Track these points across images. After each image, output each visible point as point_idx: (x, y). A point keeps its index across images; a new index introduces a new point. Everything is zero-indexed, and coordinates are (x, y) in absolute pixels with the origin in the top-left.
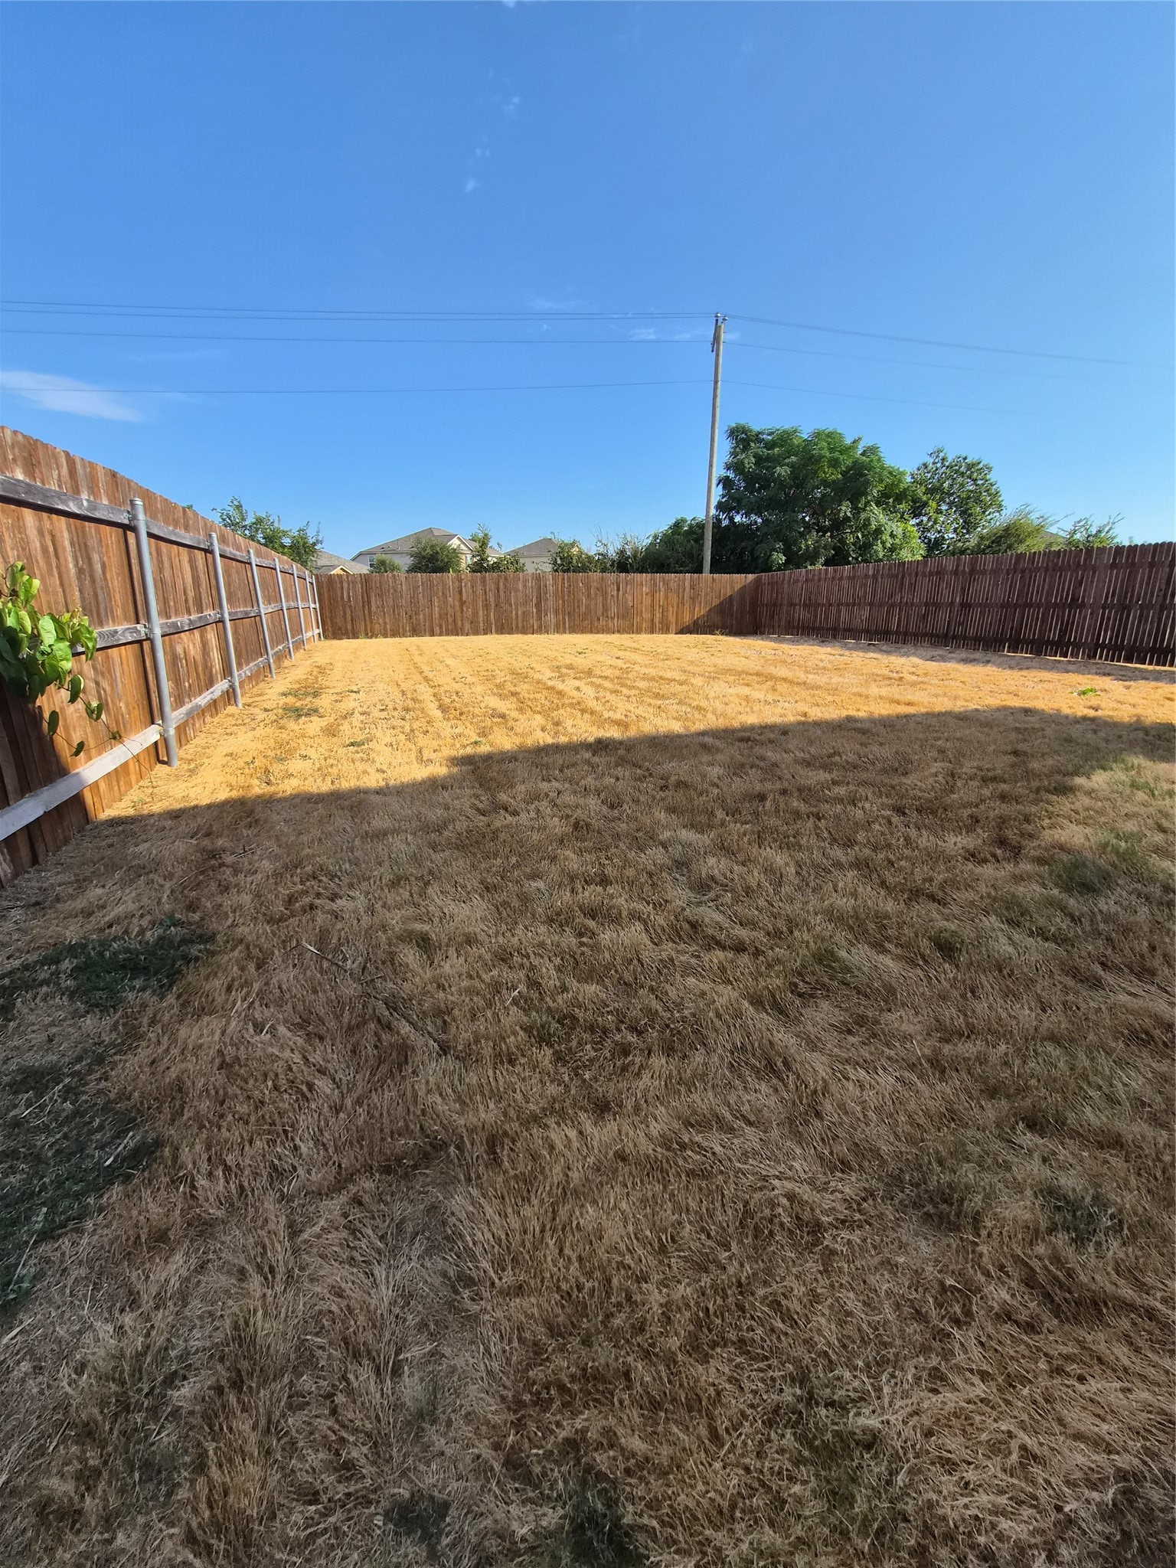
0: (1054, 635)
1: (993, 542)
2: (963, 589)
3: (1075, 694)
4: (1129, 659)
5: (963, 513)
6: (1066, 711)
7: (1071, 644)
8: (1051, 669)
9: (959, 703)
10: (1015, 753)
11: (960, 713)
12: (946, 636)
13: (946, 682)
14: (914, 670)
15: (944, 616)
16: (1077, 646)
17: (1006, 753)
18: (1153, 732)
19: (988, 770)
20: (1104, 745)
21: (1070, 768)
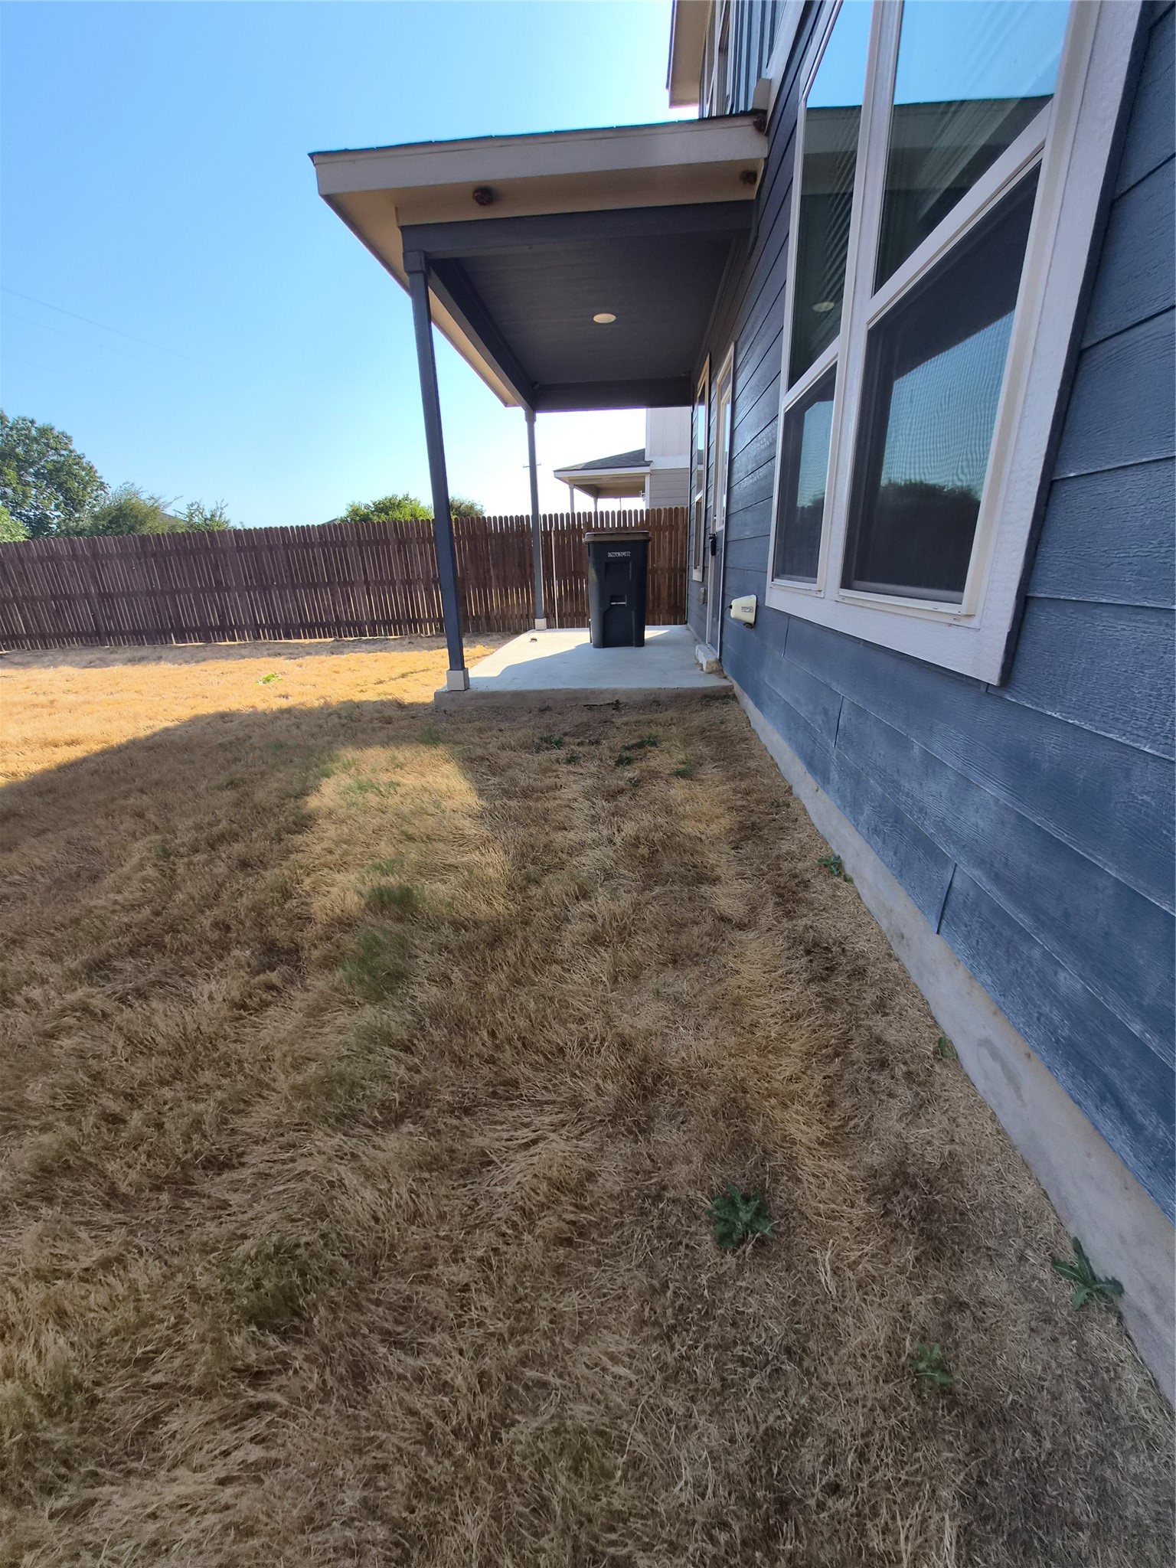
0: (214, 620)
1: (110, 522)
2: (94, 577)
3: (261, 683)
4: (287, 636)
5: (60, 487)
6: (261, 706)
7: (235, 627)
8: (227, 657)
9: (144, 723)
10: (232, 784)
11: (148, 738)
12: (98, 633)
13: (117, 696)
14: (69, 685)
15: (84, 610)
16: (240, 628)
17: (220, 788)
18: (344, 714)
19: (210, 825)
20: (313, 741)
21: (298, 786)
